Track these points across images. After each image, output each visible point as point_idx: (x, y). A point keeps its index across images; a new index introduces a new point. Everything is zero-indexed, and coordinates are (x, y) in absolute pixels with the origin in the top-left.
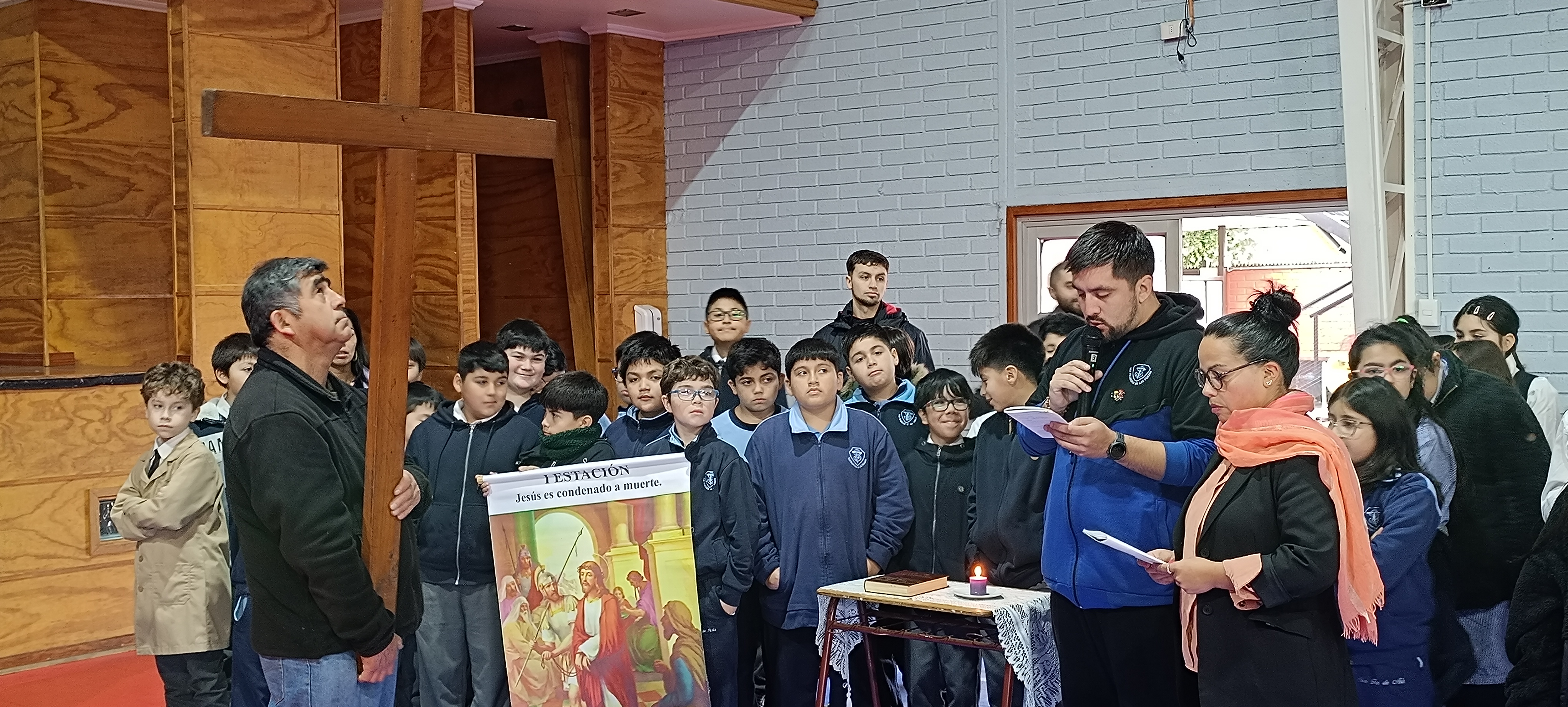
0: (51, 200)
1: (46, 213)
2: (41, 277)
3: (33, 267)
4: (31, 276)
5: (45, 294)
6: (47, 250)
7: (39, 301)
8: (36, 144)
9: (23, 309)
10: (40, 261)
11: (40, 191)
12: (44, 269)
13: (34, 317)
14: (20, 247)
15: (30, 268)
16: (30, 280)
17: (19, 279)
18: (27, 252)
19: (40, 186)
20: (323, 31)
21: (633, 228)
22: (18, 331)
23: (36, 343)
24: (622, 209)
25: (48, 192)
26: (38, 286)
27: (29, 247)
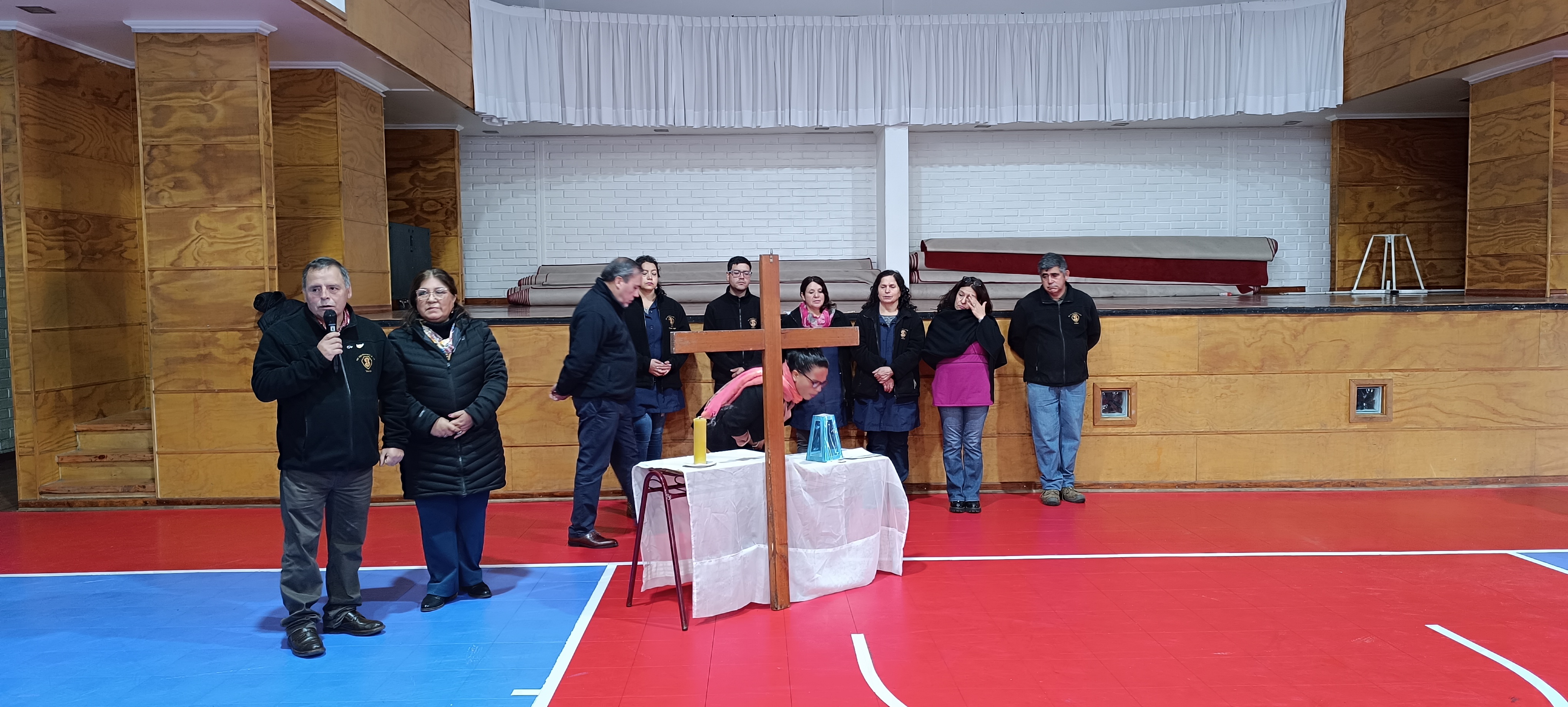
0: (1556, 190)
1: (1553, 199)
2: (1547, 241)
3: (1539, 234)
4: (1539, 240)
5: (1549, 251)
6: (1553, 223)
7: (1545, 256)
8: (1548, 155)
9: (1529, 261)
10: (1547, 230)
11: (1549, 185)
12: (1550, 236)
13: (1538, 266)
14: (1529, 222)
15: (1537, 235)
16: (1537, 243)
17: (1527, 243)
18: (1536, 224)
19: (1550, 182)
22: (1522, 275)
23: (1539, 283)
25: (1554, 185)
26: (1544, 246)
27: (1537, 222)
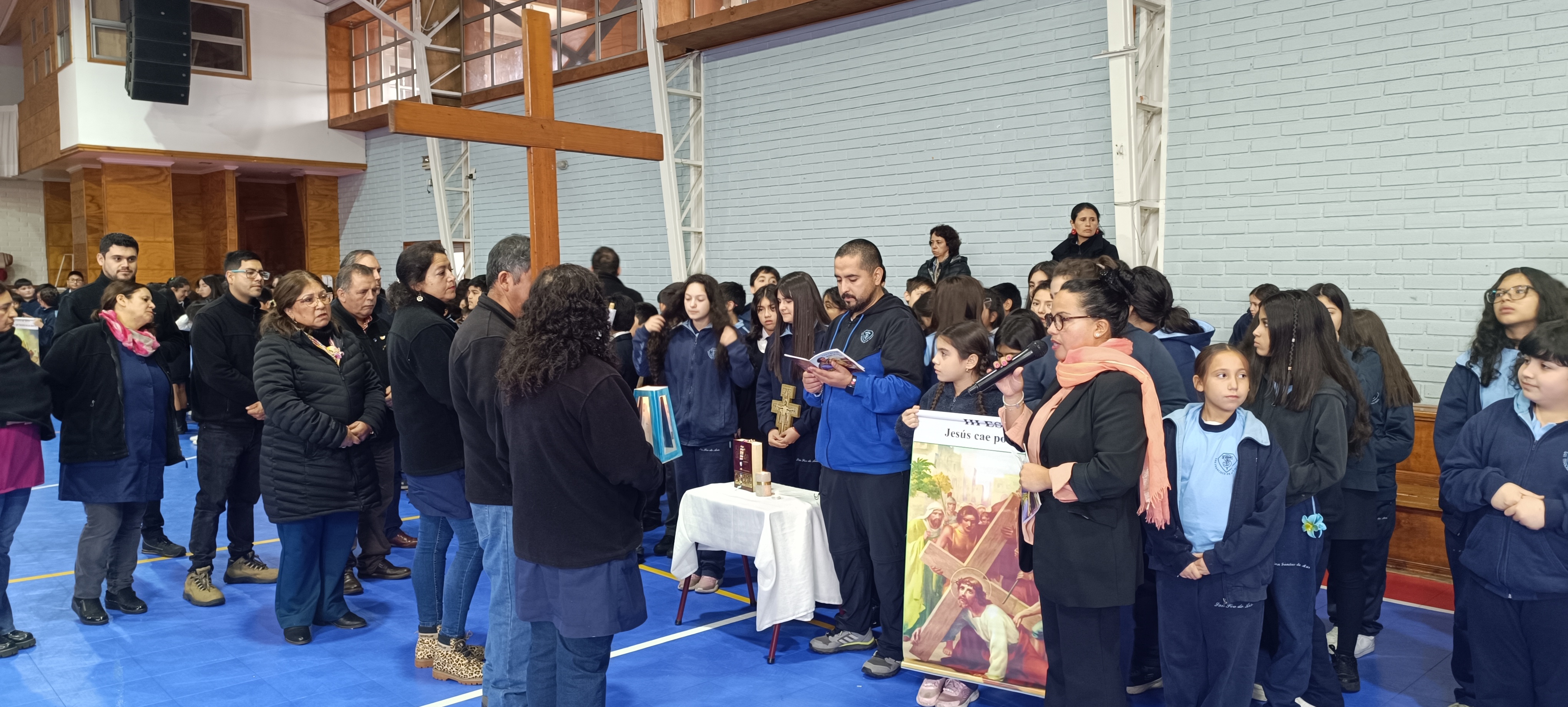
20: (164, 181)
21: (321, 246)
24: (315, 240)
